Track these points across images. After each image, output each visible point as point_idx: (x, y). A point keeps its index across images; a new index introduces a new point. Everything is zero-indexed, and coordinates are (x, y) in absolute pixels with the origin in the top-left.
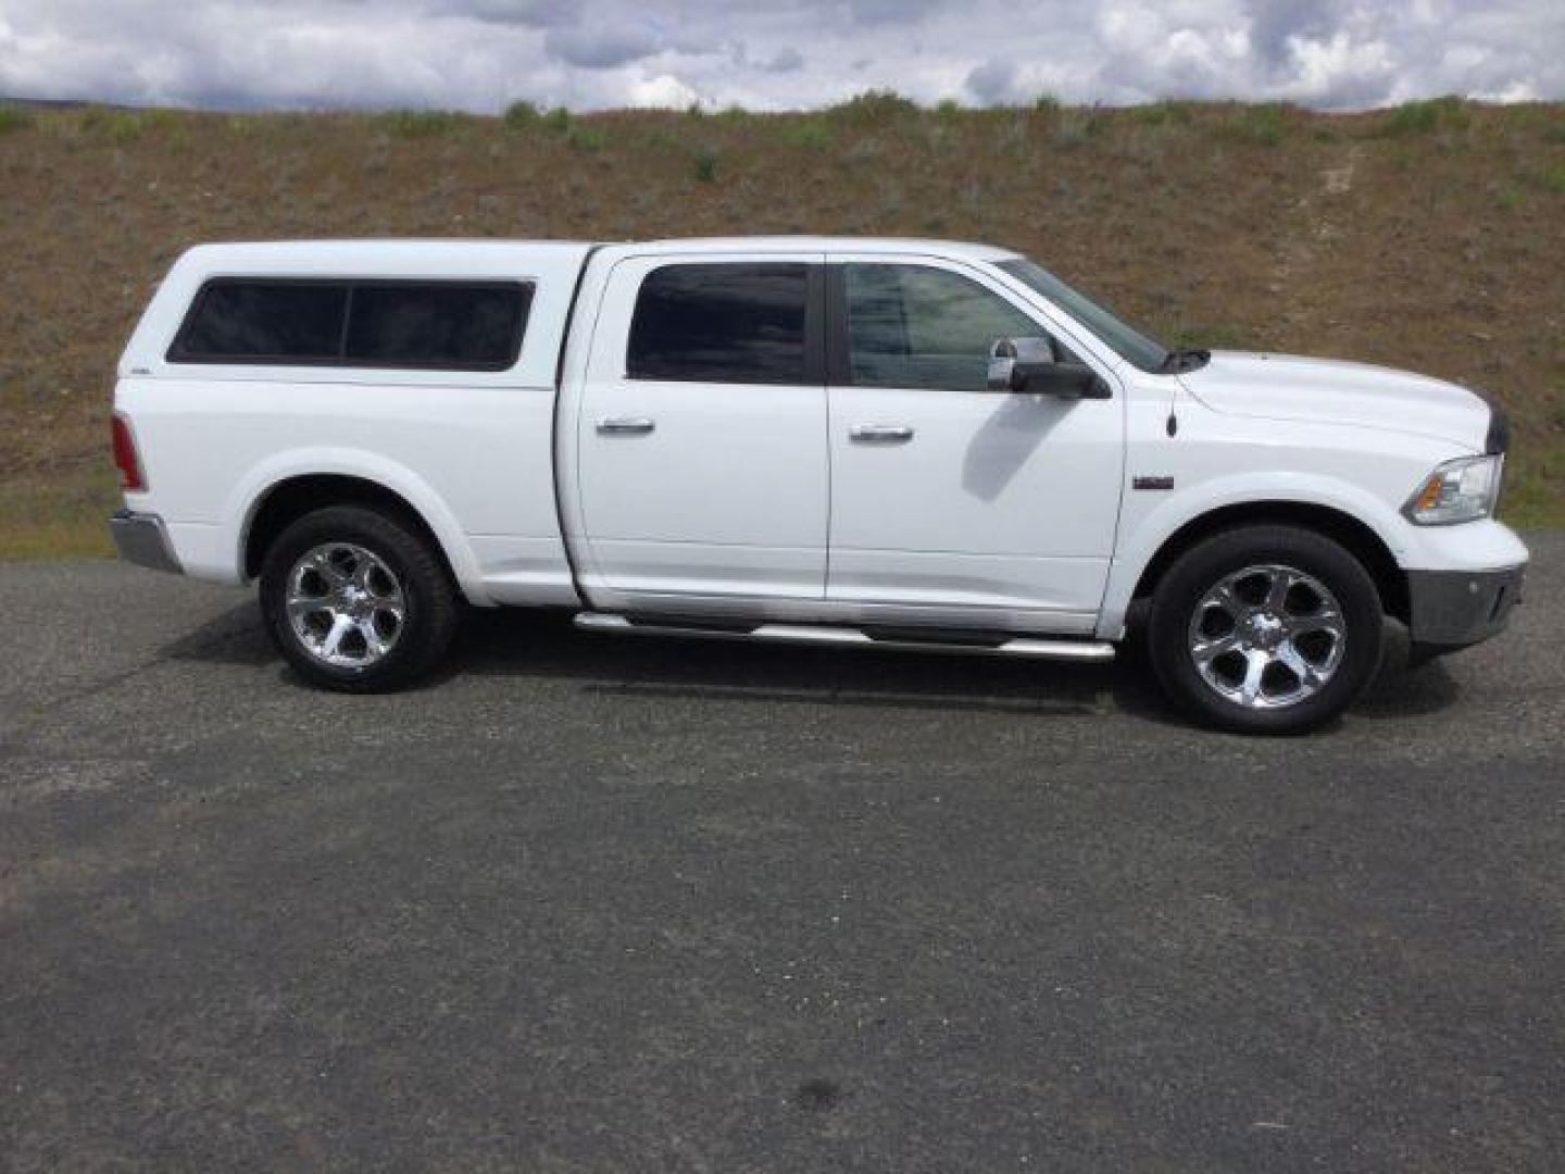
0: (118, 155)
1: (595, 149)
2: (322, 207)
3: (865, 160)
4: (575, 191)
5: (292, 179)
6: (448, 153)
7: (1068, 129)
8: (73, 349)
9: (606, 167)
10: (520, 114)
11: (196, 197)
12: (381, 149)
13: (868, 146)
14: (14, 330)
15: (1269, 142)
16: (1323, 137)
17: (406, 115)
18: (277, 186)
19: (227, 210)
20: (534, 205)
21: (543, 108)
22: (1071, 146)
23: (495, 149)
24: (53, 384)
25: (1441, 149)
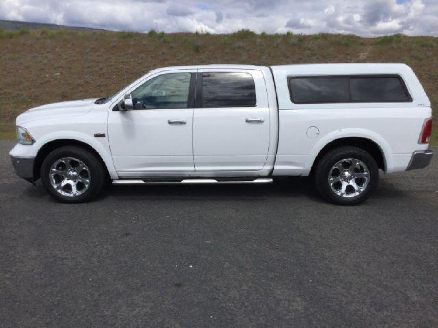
0: (49, 41)
1: (169, 42)
2: (99, 56)
3: (239, 48)
4: (163, 53)
5: (92, 48)
6: (132, 43)
7: (293, 40)
8: (33, 90)
9: (172, 47)
10: (152, 33)
11: (68, 53)
12: (115, 42)
13: (240, 43)
14: (19, 85)
15: (347, 45)
16: (362, 44)
17: (123, 33)
18: (88, 50)
19: (75, 56)
20: (152, 57)
21: (158, 31)
22: (294, 45)
23: (144, 42)
24: (27, 98)
25: (393, 48)
